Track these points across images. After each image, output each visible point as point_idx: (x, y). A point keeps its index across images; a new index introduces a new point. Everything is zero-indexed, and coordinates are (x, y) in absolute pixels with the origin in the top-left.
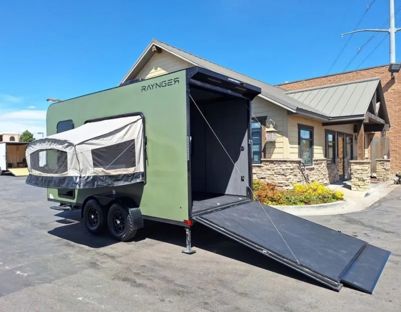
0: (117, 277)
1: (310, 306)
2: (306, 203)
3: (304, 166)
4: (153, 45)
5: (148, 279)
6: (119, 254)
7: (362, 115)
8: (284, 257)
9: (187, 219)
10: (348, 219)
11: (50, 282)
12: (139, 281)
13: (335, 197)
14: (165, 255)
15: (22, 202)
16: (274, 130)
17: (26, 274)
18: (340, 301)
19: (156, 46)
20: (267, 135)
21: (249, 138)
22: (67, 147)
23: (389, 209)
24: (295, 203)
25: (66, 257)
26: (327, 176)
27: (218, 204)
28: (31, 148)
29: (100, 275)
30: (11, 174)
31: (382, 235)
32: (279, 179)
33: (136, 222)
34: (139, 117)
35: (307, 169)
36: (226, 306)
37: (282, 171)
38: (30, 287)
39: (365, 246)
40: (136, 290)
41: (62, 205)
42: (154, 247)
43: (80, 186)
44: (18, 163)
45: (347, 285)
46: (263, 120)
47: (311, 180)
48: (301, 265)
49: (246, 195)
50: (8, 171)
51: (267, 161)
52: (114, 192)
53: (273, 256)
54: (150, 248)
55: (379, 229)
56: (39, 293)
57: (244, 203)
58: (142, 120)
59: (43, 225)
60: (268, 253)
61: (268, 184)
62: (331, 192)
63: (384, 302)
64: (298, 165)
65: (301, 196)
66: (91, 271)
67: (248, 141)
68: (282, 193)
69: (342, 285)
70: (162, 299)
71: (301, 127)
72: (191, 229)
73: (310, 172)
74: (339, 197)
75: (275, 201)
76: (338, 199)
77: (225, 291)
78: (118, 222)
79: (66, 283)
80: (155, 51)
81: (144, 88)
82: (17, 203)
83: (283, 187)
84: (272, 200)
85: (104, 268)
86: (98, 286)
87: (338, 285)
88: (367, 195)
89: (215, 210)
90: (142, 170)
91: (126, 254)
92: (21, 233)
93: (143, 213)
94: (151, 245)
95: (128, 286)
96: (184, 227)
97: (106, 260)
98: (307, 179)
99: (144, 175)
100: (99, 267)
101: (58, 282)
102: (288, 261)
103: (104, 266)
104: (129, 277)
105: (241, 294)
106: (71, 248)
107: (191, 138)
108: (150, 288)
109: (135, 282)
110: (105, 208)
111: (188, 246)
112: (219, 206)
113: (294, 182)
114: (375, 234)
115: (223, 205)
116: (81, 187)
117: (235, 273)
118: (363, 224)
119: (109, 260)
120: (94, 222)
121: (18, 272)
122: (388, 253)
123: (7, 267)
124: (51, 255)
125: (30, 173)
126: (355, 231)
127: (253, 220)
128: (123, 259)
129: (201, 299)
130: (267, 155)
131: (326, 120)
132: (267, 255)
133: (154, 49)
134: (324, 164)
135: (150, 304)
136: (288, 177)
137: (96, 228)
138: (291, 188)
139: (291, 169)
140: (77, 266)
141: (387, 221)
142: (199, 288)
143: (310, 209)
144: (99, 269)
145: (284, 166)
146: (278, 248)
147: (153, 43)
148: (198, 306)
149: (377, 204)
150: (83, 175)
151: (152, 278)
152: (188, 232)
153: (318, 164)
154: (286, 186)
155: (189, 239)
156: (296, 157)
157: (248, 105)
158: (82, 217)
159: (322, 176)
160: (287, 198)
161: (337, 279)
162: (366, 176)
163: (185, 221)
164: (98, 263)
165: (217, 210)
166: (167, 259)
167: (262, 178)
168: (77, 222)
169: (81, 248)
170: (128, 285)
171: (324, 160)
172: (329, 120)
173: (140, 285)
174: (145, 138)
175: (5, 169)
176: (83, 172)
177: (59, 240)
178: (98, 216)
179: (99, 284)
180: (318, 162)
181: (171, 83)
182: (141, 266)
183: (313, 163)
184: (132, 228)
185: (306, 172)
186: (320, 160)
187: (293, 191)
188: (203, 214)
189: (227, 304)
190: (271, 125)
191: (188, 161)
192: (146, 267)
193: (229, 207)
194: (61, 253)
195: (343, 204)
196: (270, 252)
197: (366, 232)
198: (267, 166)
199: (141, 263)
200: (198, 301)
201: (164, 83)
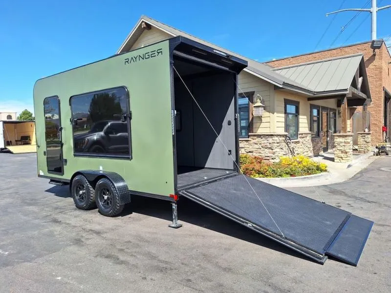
0: (100, 254)
1: (295, 281)
2: (291, 175)
3: (290, 139)
4: (143, 21)
5: (132, 255)
6: (104, 230)
7: (346, 90)
8: (268, 230)
9: (173, 193)
10: (332, 189)
11: (30, 260)
12: (122, 258)
13: (319, 169)
14: (151, 230)
15: (15, 178)
16: (261, 104)
17: (6, 253)
18: (325, 274)
19: (146, 23)
20: (254, 109)
21: (235, 112)
23: (370, 180)
24: (281, 175)
25: (51, 234)
26: (312, 148)
27: (206, 178)
29: (82, 252)
30: (9, 152)
31: (365, 206)
32: (266, 153)
33: (122, 198)
35: (293, 142)
36: (208, 283)
37: (268, 145)
38: (9, 267)
39: (349, 216)
40: (119, 267)
42: (141, 222)
44: (16, 141)
45: (331, 257)
46: (250, 96)
47: (296, 152)
48: (286, 238)
49: (233, 169)
50: (6, 149)
51: (255, 135)
52: (101, 168)
53: (258, 229)
54: (138, 222)
55: (361, 199)
56: (17, 274)
57: (231, 177)
59: (33, 201)
60: (252, 226)
61: (255, 157)
62: (315, 164)
63: (368, 274)
64: (284, 138)
65: (286, 169)
66: (74, 248)
67: (235, 115)
68: (269, 166)
69: (326, 257)
70: (144, 276)
71: (287, 102)
72: (178, 203)
73: (295, 145)
74: (323, 168)
75: (262, 173)
76: (322, 171)
77: (209, 266)
78: (106, 198)
80: (144, 28)
81: (127, 61)
82: (9, 180)
83: (270, 161)
84: (259, 172)
85: (88, 245)
86: (80, 264)
87: (323, 258)
88: (349, 166)
89: (201, 184)
91: (113, 230)
93: (130, 188)
94: (137, 220)
95: (111, 264)
96: (171, 202)
97: (91, 236)
98: (292, 152)
100: (83, 243)
101: (40, 260)
102: (273, 235)
103: (88, 242)
104: (113, 254)
105: (225, 269)
106: (58, 224)
107: (175, 111)
108: (133, 265)
109: (118, 259)
111: (174, 220)
112: (206, 180)
113: (280, 155)
114: (357, 205)
115: (210, 179)
117: (220, 247)
118: (346, 195)
119: (95, 236)
120: (82, 198)
122: (371, 223)
124: (36, 232)
126: (339, 201)
127: (239, 193)
128: (108, 235)
129: (184, 276)
130: (254, 130)
131: (311, 95)
132: (253, 228)
133: (144, 25)
134: (309, 138)
135: (132, 282)
136: (274, 151)
137: (83, 203)
138: (277, 161)
139: (278, 143)
140: (60, 243)
141: (369, 191)
142: (182, 264)
143: (295, 180)
144: (83, 246)
145: (270, 140)
146: (263, 221)
147: (143, 20)
148: (181, 284)
149: (359, 175)
151: (136, 254)
152: (174, 206)
153: (303, 138)
154: (273, 159)
155: (175, 213)
156: (282, 131)
157: (235, 79)
159: (307, 149)
160: (274, 171)
161: (321, 251)
162: (349, 148)
163: (172, 196)
164: (83, 240)
165: (204, 184)
166: (153, 233)
167: (250, 152)
170: (109, 263)
171: (309, 134)
172: (314, 94)
173: (122, 262)
175: (3, 147)
177: (46, 216)
179: (81, 262)
181: (154, 55)
182: (126, 242)
183: (299, 136)
184: (118, 203)
185: (292, 145)
186: (305, 134)
187: (279, 164)
188: (189, 189)
189: (210, 281)
190: (258, 100)
191: (173, 136)
192: (131, 243)
193: (216, 181)
194: (47, 230)
195: (327, 175)
196: (254, 225)
197: (349, 202)
198: (254, 141)
199: (127, 239)
200: (181, 279)
201: (146, 55)
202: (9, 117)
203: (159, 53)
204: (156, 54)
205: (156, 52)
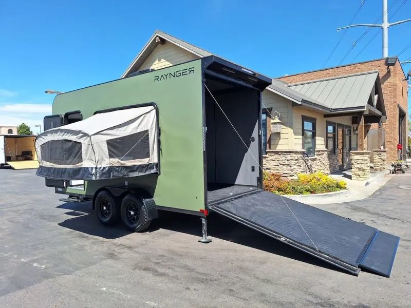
0: (136, 267)
1: (332, 289)
2: (312, 192)
3: (308, 156)
4: (157, 36)
5: (169, 268)
6: (135, 245)
7: (363, 107)
8: (302, 244)
9: (203, 208)
10: (354, 206)
11: (69, 273)
12: (160, 270)
13: (339, 187)
14: (181, 245)
15: (26, 194)
16: (279, 121)
17: (43, 266)
18: (360, 285)
19: (160, 37)
20: (272, 126)
21: (259, 129)
22: (82, 137)
23: (391, 197)
24: (301, 193)
25: (81, 248)
26: (328, 166)
27: (231, 194)
28: (41, 139)
29: (119, 266)
30: (10, 168)
31: (389, 222)
32: (284, 170)
33: (150, 213)
34: (152, 107)
35: (310, 159)
36: (251, 292)
37: (287, 162)
38: (50, 280)
39: (375, 231)
40: (159, 279)
41: (71, 197)
42: (169, 237)
43: (96, 178)
44: (17, 156)
45: (364, 269)
46: (268, 112)
47: (314, 170)
48: (320, 252)
49: (256, 185)
50: (7, 164)
51: (272, 152)
52: (126, 183)
53: (291, 243)
54: (166, 237)
55: (384, 216)
56: (61, 285)
57: (255, 193)
58: (155, 110)
59: (51, 218)
60: (286, 240)
61: (273, 174)
62: (334, 182)
63: (402, 285)
64: (302, 155)
65: (306, 186)
66: (110, 262)
67: (259, 132)
68: (288, 183)
69: (360, 269)
70: (187, 287)
71: (305, 119)
72: (207, 219)
73: (313, 162)
74: (342, 186)
75: (282, 190)
76: (341, 188)
77: (247, 277)
78: (132, 213)
79: (87, 274)
80: (158, 42)
81: (157, 78)
82: (20, 196)
83: (289, 178)
84: (279, 190)
85: (123, 258)
86: (120, 276)
87: (356, 270)
88: (367, 184)
89: (230, 200)
90: (156, 161)
91: (143, 244)
92: (31, 226)
93: (157, 204)
94: (165, 235)
95: (151, 276)
96: (201, 217)
97: (124, 251)
98: (310, 170)
99: (158, 165)
100: (118, 257)
101: (78, 273)
102: (307, 248)
103: (123, 256)
104: (150, 267)
105: (264, 280)
106: (85, 239)
107: (206, 128)
108: (173, 277)
109: (157, 271)
110: (118, 200)
111: (204, 236)
112: (233, 196)
113: (298, 173)
114: (381, 221)
115: (236, 195)
116: (98, 178)
117: (254, 260)
118: (368, 212)
119: (127, 250)
120: (106, 214)
121: (35, 265)
122: (398, 238)
123: (22, 260)
124: (66, 247)
125: (41, 165)
126: (362, 218)
127: (267, 209)
128: (140, 250)
129: (226, 287)
130: (272, 146)
131: (328, 112)
132: (286, 242)
133: (158, 40)
134: (325, 155)
135: (176, 292)
136: (292, 168)
137: (108, 219)
138: (296, 178)
139: (296, 160)
140: (94, 257)
141: (390, 208)
142: (221, 276)
143: (316, 198)
144: (117, 259)
145: (289, 157)
146: (296, 235)
147: (157, 34)
148: (224, 293)
149: (378, 193)
150: (99, 166)
151: (173, 267)
152: (204, 222)
153: (320, 155)
154: (291, 176)
155: (205, 228)
156: (299, 148)
157: (259, 96)
158: (94, 208)
159: (323, 167)
160: (293, 188)
161: (355, 264)
162: (366, 165)
163: (202, 211)
164: (115, 254)
165: (231, 200)
166: (184, 248)
167: (267, 169)
168: (87, 214)
169: (96, 239)
170: (149, 275)
171: (325, 151)
172: (331, 111)
173: (162, 275)
174: (159, 128)
175: (4, 162)
176: (98, 163)
177: (72, 232)
178: (111, 208)
180: (321, 153)
181: (185, 73)
182: (160, 256)
183: (316, 153)
184: (146, 218)
185: (310, 163)
186: (322, 151)
187: (297, 181)
188: (218, 204)
189: (252, 291)
190: (276, 117)
191: (204, 151)
192: (165, 256)
193: (242, 197)
194: (76, 245)
195: (347, 193)
196: (288, 240)
197: (374, 219)
198: (272, 157)
199: (160, 252)
200: (223, 289)
201: (178, 73)
202: (10, 131)
203: (190, 71)
204: (188, 72)
205: (187, 71)
